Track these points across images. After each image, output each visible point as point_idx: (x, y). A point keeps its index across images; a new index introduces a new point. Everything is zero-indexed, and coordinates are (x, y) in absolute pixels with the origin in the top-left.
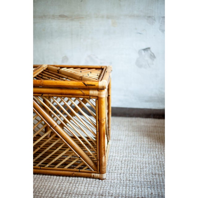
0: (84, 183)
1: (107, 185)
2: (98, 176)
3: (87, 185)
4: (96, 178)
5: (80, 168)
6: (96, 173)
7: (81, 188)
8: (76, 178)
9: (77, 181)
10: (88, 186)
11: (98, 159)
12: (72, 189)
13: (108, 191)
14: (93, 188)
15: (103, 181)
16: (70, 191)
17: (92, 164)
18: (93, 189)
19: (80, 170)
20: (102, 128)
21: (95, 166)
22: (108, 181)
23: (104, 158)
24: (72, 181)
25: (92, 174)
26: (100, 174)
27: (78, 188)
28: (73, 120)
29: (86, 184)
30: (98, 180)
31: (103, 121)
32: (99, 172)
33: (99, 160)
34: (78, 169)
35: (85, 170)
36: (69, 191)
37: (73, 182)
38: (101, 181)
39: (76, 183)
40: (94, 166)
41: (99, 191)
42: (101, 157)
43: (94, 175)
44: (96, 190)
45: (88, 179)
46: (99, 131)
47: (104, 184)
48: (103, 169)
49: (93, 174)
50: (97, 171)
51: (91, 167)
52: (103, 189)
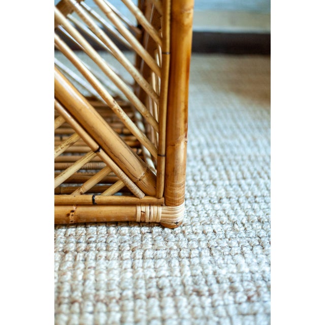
0: (114, 246)
1: (196, 246)
2: (161, 215)
3: (127, 254)
4: (151, 224)
5: (95, 191)
6: (151, 204)
7: (108, 270)
8: (81, 230)
9: (88, 243)
10: (134, 258)
11: (163, 152)
12: (74, 277)
13: (211, 273)
14: (150, 263)
15: (178, 230)
16: (72, 290)
17: (140, 173)
18: (155, 269)
19: (97, 198)
20: (183, 39)
21: (148, 180)
22: (194, 228)
23: (182, 146)
24: (66, 243)
25: (140, 209)
26: (166, 205)
27: (98, 274)
28: (81, 16)
29: (120, 250)
30: (160, 229)
31: (189, 14)
32: (162, 199)
33: (166, 155)
34: (87, 193)
35: (113, 195)
36: (67, 287)
37: (72, 247)
38: (170, 231)
39: (86, 250)
40: (145, 180)
41: (177, 272)
42: (173, 145)
43: (143, 214)
44: (167, 274)
45: (125, 229)
46: (171, 53)
47: (184, 244)
48: (179, 186)
49: (143, 208)
50: (155, 196)
51: (135, 183)
52: (191, 266)
